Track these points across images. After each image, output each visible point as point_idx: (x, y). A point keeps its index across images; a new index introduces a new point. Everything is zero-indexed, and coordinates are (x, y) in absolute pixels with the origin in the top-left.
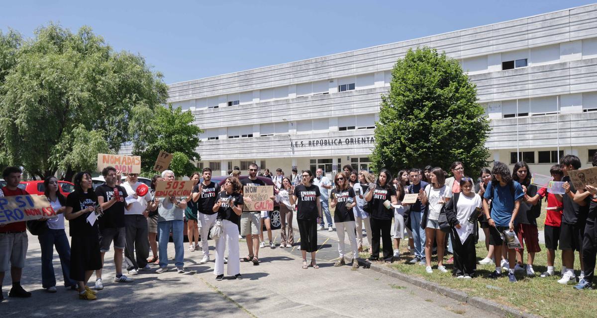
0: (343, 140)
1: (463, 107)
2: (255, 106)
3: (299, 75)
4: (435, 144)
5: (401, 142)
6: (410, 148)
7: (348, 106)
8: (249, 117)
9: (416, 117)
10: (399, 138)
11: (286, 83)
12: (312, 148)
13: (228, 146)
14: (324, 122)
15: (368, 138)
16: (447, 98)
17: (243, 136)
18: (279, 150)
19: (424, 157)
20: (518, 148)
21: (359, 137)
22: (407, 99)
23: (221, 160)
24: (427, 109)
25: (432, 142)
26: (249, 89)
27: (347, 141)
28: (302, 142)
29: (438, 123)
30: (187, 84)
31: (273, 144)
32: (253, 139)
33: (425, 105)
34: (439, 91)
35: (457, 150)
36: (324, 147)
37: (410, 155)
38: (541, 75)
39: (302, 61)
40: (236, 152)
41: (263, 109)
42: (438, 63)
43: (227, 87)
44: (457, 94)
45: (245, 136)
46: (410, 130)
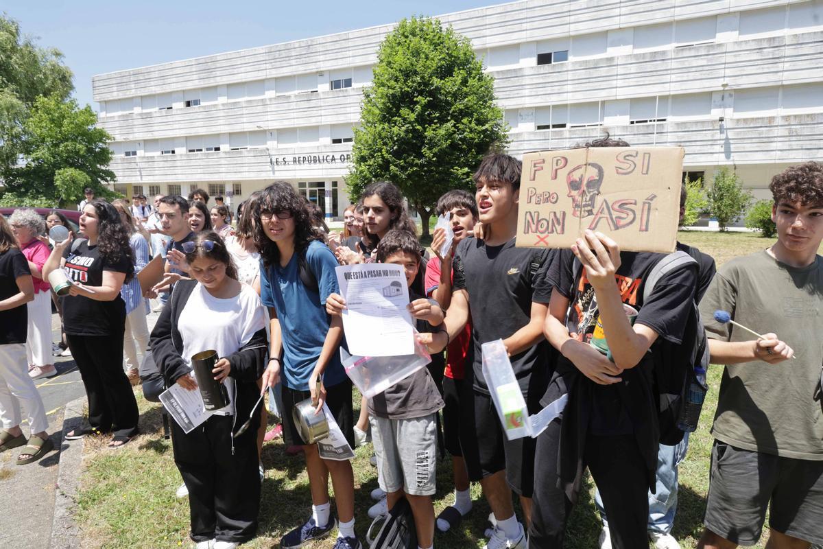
0: (337, 156)
1: (472, 106)
2: (221, 107)
3: (278, 64)
4: (431, 160)
5: (382, 155)
6: (396, 166)
7: (342, 109)
8: (213, 123)
9: (404, 119)
10: (380, 151)
11: (260, 75)
12: (297, 166)
13: (188, 163)
14: (312, 131)
16: (449, 92)
17: (208, 149)
18: (254, 168)
19: (417, 179)
22: (391, 91)
23: (180, 183)
24: (418, 108)
25: (426, 157)
26: (212, 83)
27: (342, 157)
28: (284, 159)
29: (434, 130)
30: (127, 74)
31: (246, 160)
32: (221, 154)
33: (417, 103)
34: (436, 82)
35: (461, 169)
36: (313, 166)
37: (396, 176)
38: (583, 74)
39: (281, 45)
40: (199, 171)
41: (231, 112)
42: (442, 43)
43: (181, 79)
44: (465, 89)
45: (211, 149)
46: (395, 139)
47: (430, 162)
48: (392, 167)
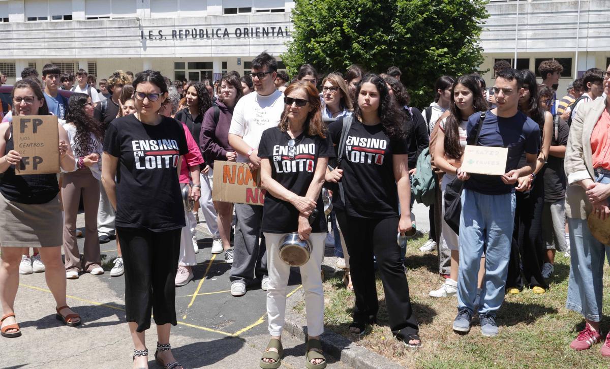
0: (231, 30)
4: (402, 36)
5: (342, 31)
6: (358, 42)
10: (340, 24)
12: (178, 42)
13: (27, 34)
15: (273, 28)
17: (54, 18)
18: (120, 44)
19: (382, 60)
20: (515, 51)
21: (258, 26)
23: (15, 60)
25: (397, 33)
27: (238, 32)
28: (160, 32)
31: (108, 33)
32: (73, 24)
35: (438, 49)
36: (199, 41)
37: (358, 54)
40: (43, 45)
45: (60, 18)
46: (360, 9)
47: (401, 40)
48: (355, 45)
